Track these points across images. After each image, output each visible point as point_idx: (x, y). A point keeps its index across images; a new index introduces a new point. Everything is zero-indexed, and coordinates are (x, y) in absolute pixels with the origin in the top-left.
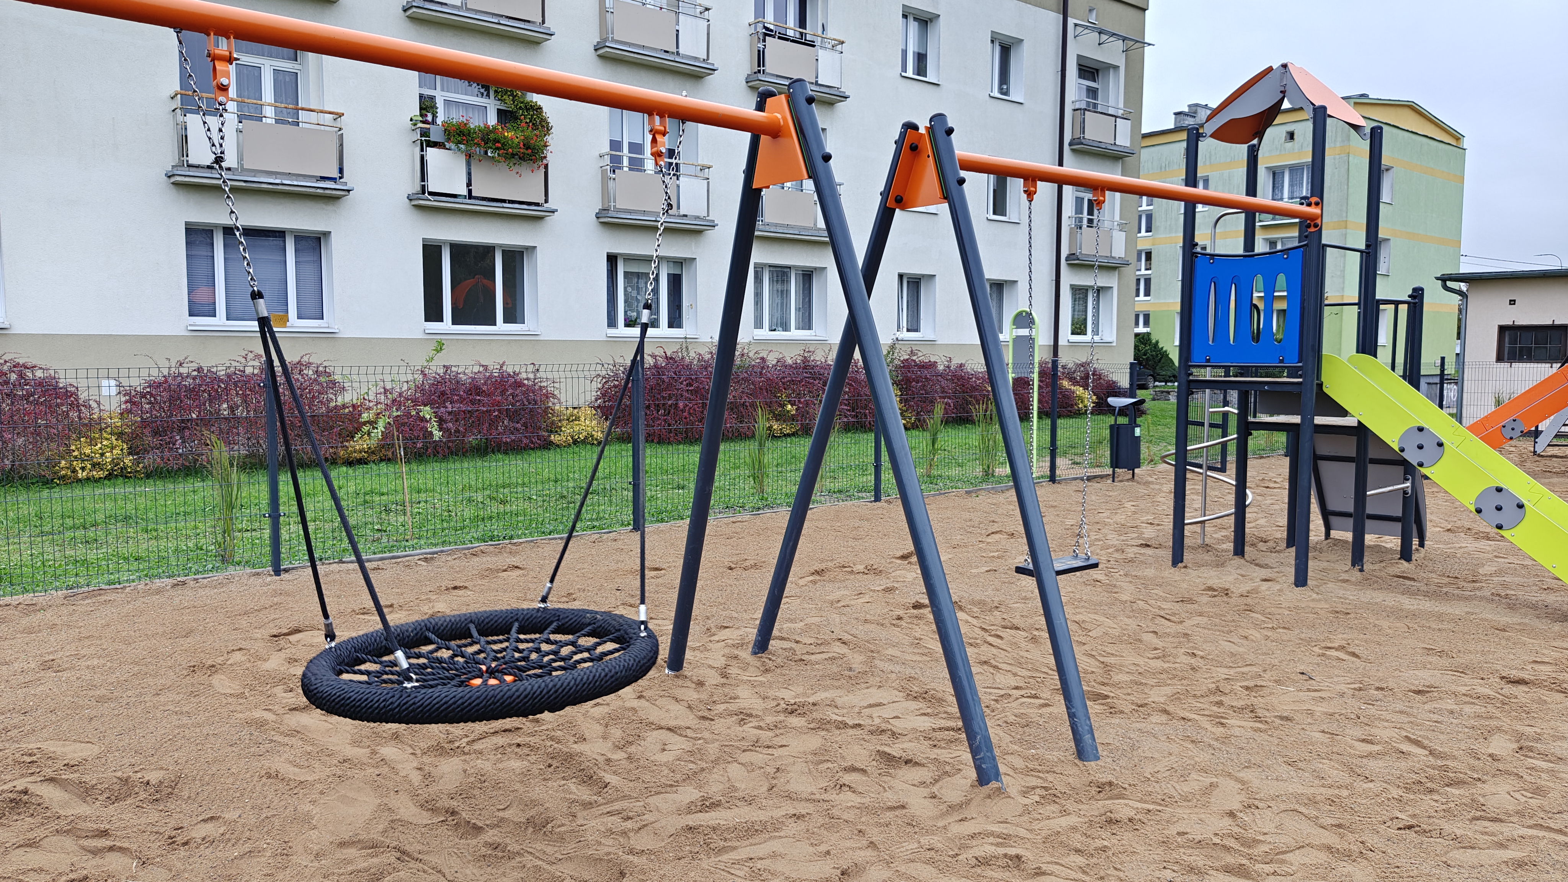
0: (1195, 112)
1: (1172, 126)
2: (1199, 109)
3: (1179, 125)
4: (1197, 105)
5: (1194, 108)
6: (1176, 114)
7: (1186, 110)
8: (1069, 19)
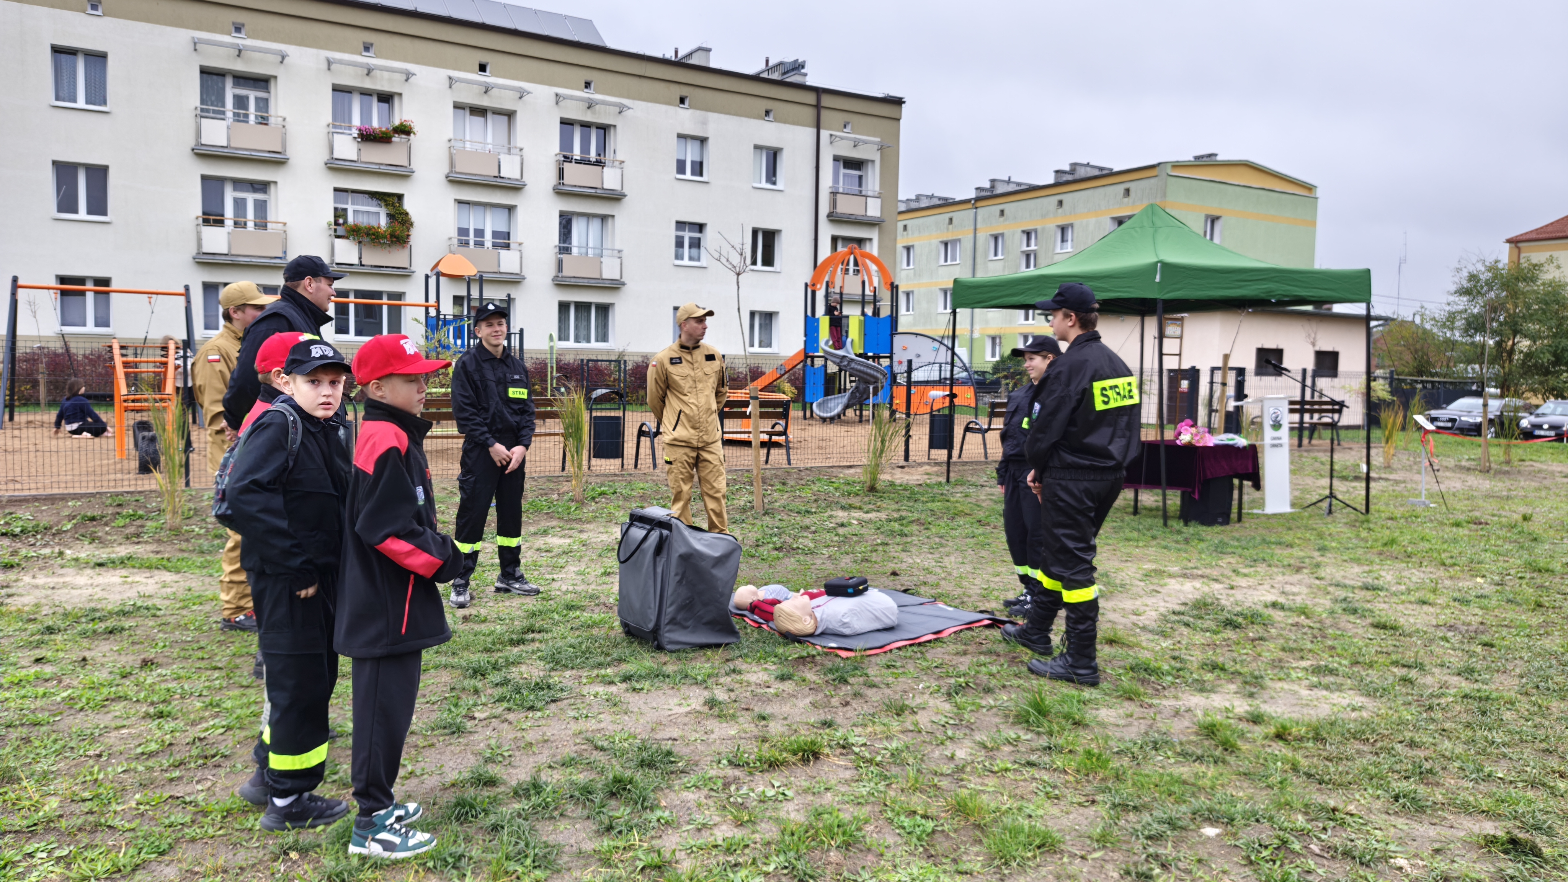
0: (1074, 170)
8: (822, 132)
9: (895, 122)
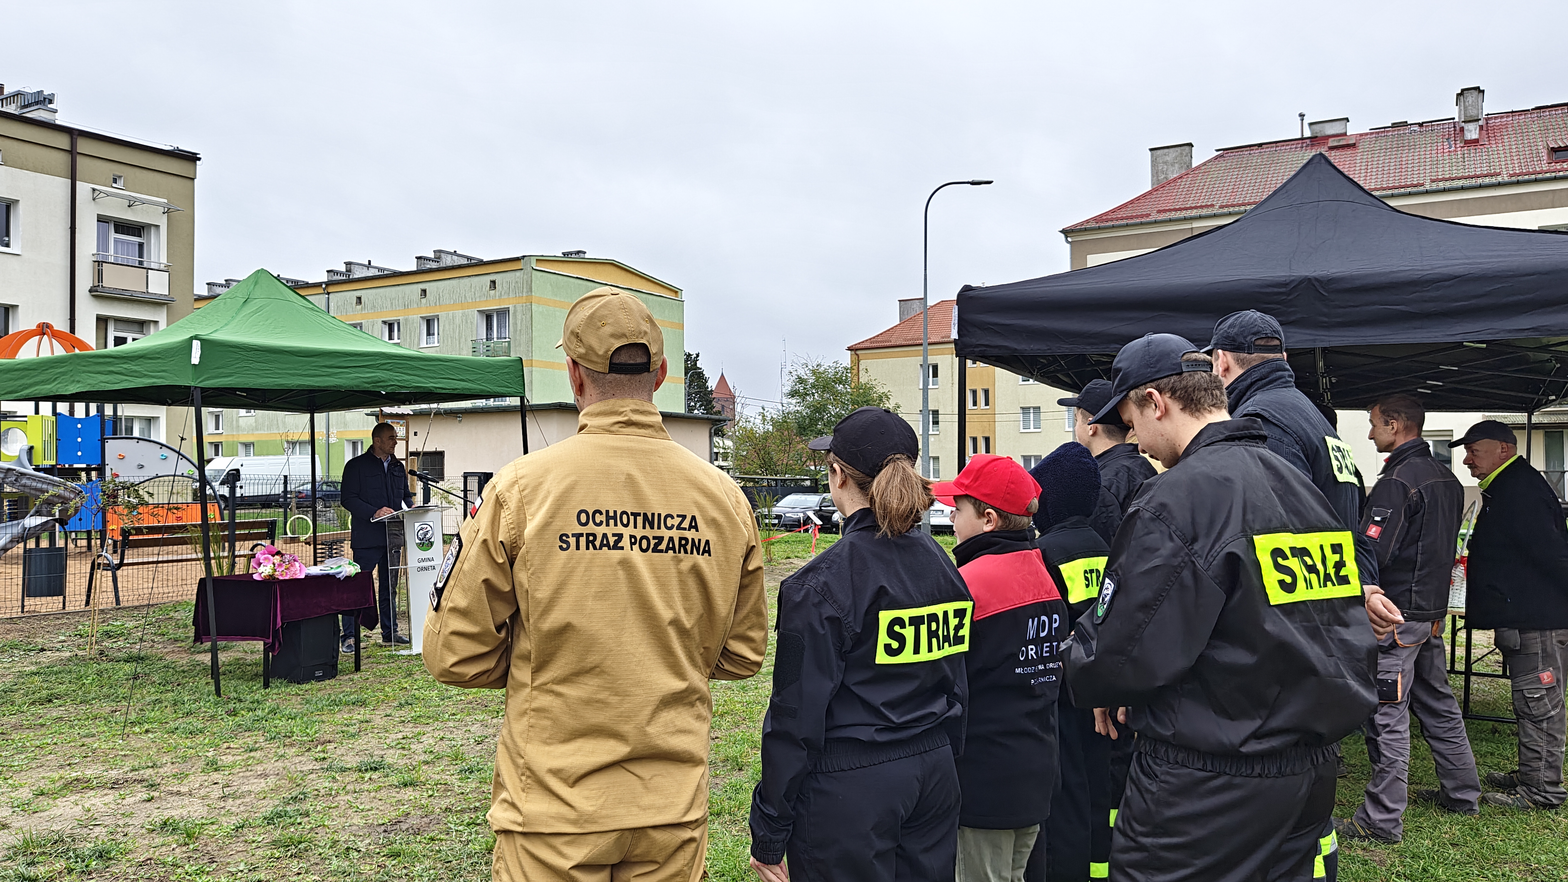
0: (439, 258)
1: (415, 269)
2: (443, 255)
3: (420, 268)
4: (440, 251)
5: (438, 254)
6: (418, 258)
7: (432, 255)
8: (79, 184)
9: (188, 182)
